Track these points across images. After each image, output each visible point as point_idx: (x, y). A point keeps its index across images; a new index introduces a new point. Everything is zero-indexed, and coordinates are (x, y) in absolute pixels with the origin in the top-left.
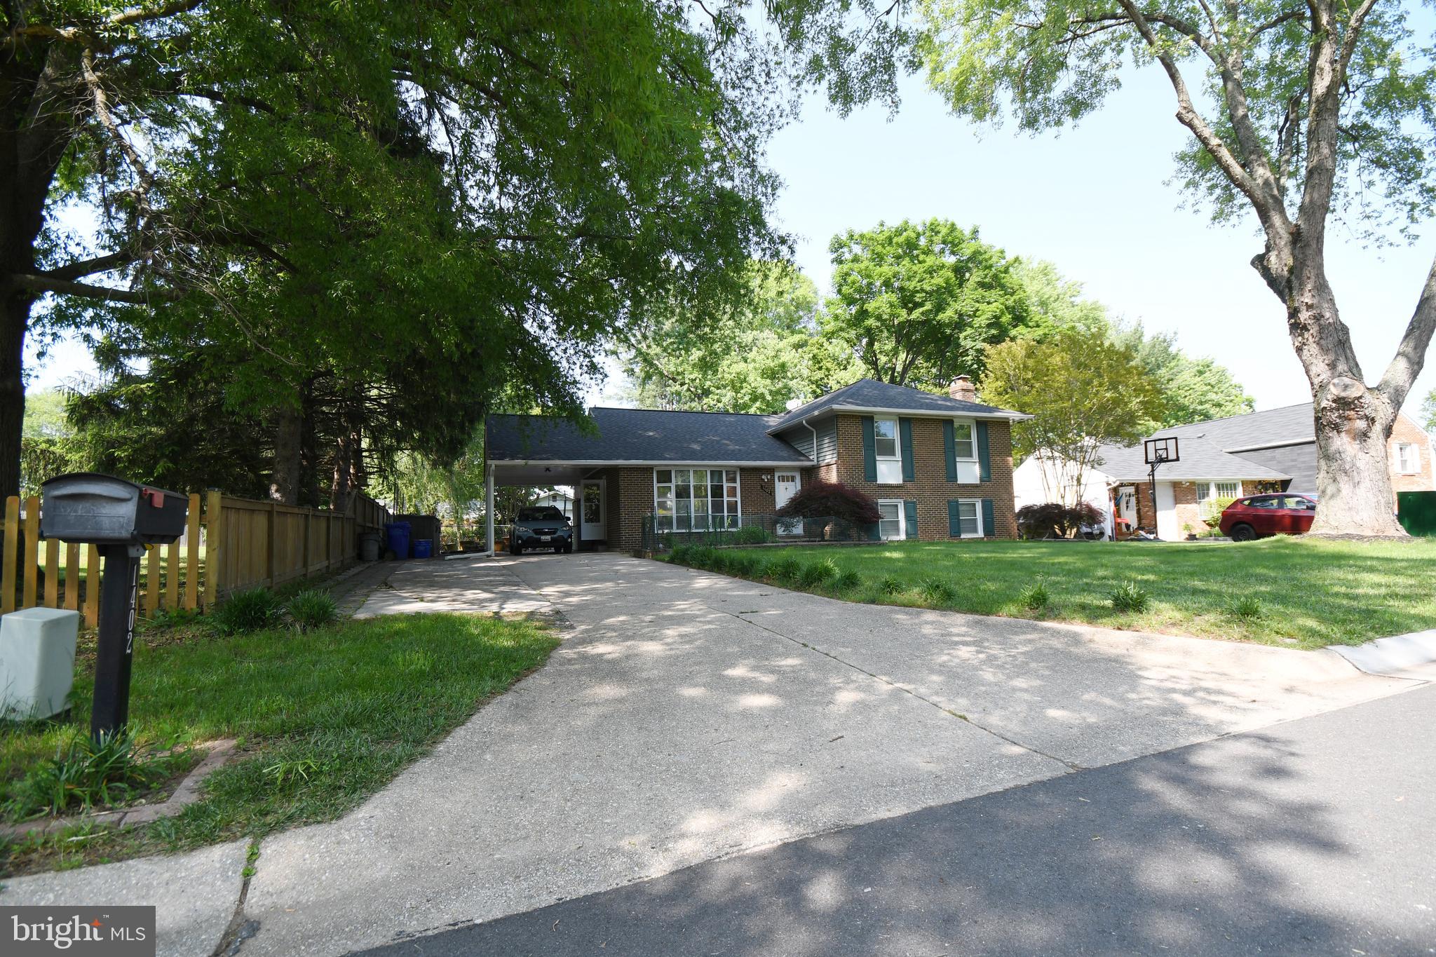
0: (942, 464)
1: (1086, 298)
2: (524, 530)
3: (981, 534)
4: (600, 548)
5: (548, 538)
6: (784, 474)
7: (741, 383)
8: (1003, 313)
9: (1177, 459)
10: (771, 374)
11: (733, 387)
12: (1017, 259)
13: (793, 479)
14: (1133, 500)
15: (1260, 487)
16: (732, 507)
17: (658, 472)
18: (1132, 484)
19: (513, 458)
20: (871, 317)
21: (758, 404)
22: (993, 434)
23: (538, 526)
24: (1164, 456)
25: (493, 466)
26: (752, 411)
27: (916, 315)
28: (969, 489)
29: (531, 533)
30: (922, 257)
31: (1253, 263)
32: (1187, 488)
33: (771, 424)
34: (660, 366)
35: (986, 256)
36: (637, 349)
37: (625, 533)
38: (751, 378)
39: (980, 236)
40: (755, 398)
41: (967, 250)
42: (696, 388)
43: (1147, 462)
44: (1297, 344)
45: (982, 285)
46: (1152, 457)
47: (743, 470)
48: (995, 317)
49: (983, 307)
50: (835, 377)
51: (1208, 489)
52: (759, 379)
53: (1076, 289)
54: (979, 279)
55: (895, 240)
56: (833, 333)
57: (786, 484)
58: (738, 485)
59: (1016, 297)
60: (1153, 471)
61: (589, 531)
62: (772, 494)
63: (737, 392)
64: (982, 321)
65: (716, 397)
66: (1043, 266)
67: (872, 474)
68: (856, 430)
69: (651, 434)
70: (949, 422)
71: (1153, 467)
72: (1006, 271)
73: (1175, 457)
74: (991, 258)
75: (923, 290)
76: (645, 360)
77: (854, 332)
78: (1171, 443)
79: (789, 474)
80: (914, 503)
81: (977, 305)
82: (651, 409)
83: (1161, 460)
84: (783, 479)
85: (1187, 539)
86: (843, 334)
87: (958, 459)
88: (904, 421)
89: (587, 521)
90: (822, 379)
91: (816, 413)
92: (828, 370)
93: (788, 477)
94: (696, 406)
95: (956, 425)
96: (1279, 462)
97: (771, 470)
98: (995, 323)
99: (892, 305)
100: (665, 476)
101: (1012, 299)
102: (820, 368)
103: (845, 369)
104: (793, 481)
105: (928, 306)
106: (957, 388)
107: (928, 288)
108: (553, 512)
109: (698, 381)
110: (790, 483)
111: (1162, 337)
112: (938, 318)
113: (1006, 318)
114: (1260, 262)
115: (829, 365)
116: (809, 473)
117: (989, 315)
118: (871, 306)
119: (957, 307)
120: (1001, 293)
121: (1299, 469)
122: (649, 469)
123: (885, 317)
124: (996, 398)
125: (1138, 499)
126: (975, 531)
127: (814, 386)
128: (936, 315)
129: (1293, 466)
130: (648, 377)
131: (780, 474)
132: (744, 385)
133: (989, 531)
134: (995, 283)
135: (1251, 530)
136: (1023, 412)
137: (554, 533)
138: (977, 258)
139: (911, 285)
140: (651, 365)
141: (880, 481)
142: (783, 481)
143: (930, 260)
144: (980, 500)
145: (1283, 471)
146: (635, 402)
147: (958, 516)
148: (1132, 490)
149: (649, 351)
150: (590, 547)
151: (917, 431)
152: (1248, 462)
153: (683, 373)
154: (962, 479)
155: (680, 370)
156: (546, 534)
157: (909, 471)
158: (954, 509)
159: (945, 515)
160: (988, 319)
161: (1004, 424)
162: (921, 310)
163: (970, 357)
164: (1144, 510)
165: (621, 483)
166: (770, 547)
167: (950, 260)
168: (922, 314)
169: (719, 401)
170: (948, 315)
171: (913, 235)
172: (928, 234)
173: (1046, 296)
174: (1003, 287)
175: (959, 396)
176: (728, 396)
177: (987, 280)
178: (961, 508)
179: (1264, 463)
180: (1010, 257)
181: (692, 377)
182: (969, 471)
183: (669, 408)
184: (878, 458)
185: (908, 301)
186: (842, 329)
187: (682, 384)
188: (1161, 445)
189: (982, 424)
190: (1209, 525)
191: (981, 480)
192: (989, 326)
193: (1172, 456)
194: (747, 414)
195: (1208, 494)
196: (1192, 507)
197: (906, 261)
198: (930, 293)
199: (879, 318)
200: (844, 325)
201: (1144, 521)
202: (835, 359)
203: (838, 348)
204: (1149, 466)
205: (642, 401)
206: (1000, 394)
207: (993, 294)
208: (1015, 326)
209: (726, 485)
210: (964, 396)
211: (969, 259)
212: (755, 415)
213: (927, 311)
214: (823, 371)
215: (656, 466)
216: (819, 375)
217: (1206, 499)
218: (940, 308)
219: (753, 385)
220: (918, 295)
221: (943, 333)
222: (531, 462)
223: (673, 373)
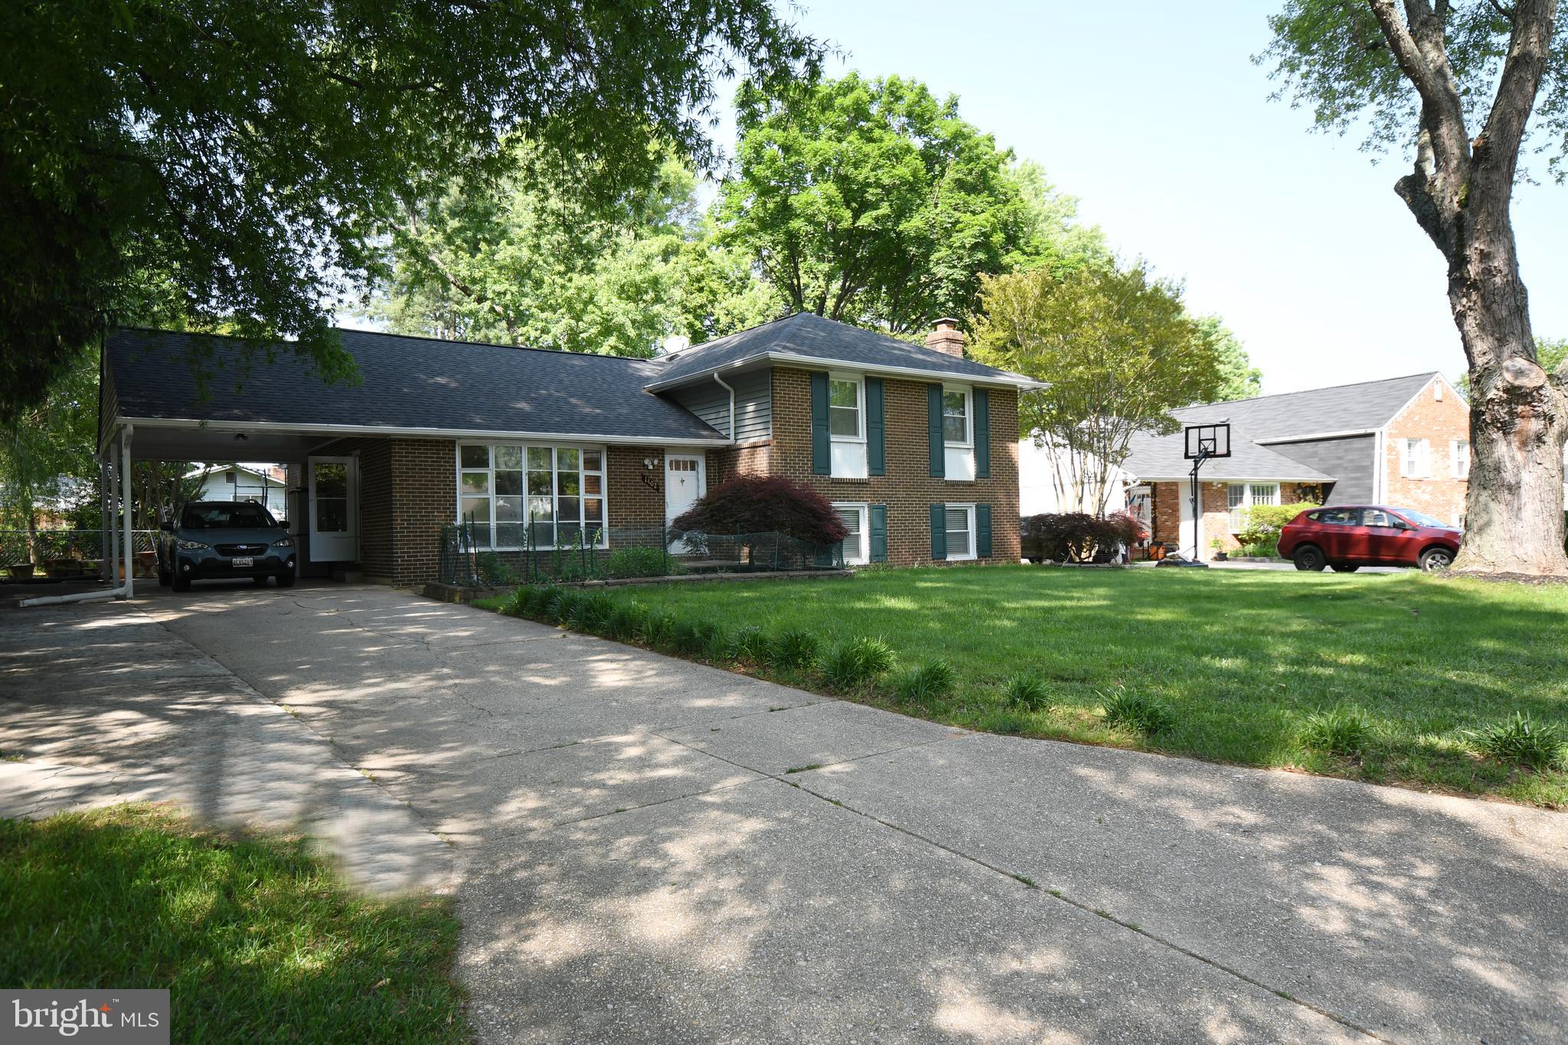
0: (924, 450)
1: (1084, 220)
2: (197, 547)
3: (973, 555)
4: (348, 576)
5: (248, 560)
6: (680, 458)
7: (586, 304)
8: (994, 230)
9: (1228, 454)
10: (631, 293)
11: (571, 309)
12: (1010, 153)
13: (693, 466)
14: (1148, 502)
15: (1299, 491)
16: (594, 513)
17: (464, 449)
18: (1148, 484)
19: (171, 414)
20: (798, 216)
21: (612, 340)
22: (995, 407)
23: (226, 538)
24: (1211, 449)
25: (130, 428)
26: (603, 351)
27: (865, 220)
28: (960, 488)
29: (210, 552)
30: (877, 133)
31: (1397, 189)
32: (1219, 491)
33: (647, 373)
34: (440, 265)
35: (970, 142)
36: (398, 233)
37: (402, 553)
38: (601, 298)
39: (960, 111)
40: (607, 331)
41: (943, 130)
42: (506, 307)
43: (1187, 456)
44: (1458, 308)
45: (960, 185)
46: (1194, 450)
47: (612, 449)
48: (983, 234)
49: (967, 218)
50: (724, 304)
51: (1242, 493)
52: (615, 299)
53: (1071, 207)
54: (960, 175)
55: (839, 101)
56: (734, 236)
57: (682, 473)
58: (603, 474)
59: (1009, 207)
60: (1196, 469)
61: (322, 547)
62: (659, 489)
63: (578, 318)
64: (967, 237)
65: (540, 325)
66: (1028, 169)
67: (823, 462)
68: (799, 393)
69: (441, 380)
70: (935, 386)
71: (1196, 463)
72: (995, 169)
73: (1225, 451)
74: (977, 145)
75: (878, 184)
76: (413, 253)
77: (768, 238)
78: (1221, 432)
79: (688, 458)
80: (884, 508)
81: (957, 214)
82: (419, 335)
83: (1207, 455)
84: (677, 465)
85: (1216, 559)
86: (752, 239)
87: (947, 444)
88: (874, 382)
89: (321, 528)
90: (701, 306)
91: (738, 363)
92: (713, 292)
93: (685, 463)
94: (501, 334)
95: (946, 391)
96: (1321, 460)
97: (659, 452)
98: (983, 243)
99: (830, 202)
100: (476, 457)
101: (1005, 211)
102: (701, 290)
103: (740, 293)
104: (693, 468)
105: (885, 209)
106: (938, 337)
107: (886, 181)
108: (253, 512)
109: (509, 296)
110: (689, 472)
111: (1167, 282)
112: (901, 227)
113: (998, 238)
114: (1413, 189)
115: (714, 285)
116: (721, 459)
117: (975, 231)
118: (797, 200)
119: (927, 215)
120: (991, 199)
121: (1346, 469)
122: (449, 443)
123: (821, 218)
124: (993, 356)
125: (1154, 503)
126: (966, 551)
127: (690, 317)
128: (897, 223)
129: (1339, 466)
130: (418, 280)
131: (674, 457)
132: (590, 307)
133: (984, 550)
134: (980, 184)
135: (1320, 553)
136: (1035, 378)
137: (261, 552)
138: (957, 142)
139: (863, 173)
140: (426, 262)
141: (835, 474)
142: (678, 469)
143: (890, 140)
144: (973, 505)
145: (1327, 472)
146: (387, 323)
147: (944, 528)
148: (1147, 490)
149: (421, 239)
150: (330, 575)
151: (891, 400)
152: (1283, 458)
153: (483, 280)
154: (951, 475)
155: (478, 274)
156: (243, 553)
157: (877, 460)
158: (939, 518)
159: (925, 527)
160: (975, 237)
161: (1010, 393)
162: (874, 213)
163: (944, 291)
164: (1161, 518)
165: (395, 466)
166: (676, 582)
167: (918, 143)
168: (877, 220)
169: (545, 331)
170: (912, 225)
171: (866, 97)
172: (884, 99)
173: (1034, 213)
174: (992, 191)
175: (941, 348)
176: (560, 327)
177: (969, 178)
178: (948, 517)
179: (1302, 460)
180: (1001, 148)
181: (499, 288)
182: (961, 464)
183: (450, 335)
184: (833, 438)
185: (854, 197)
186: (751, 232)
187: (481, 300)
188: (1207, 433)
189: (982, 393)
190: (1242, 541)
191: (977, 477)
192: (975, 247)
193: (1222, 449)
194: (594, 355)
195: (1241, 498)
196: (1221, 516)
197: (853, 136)
198: (888, 190)
199: (810, 220)
200: (753, 226)
201: (1160, 534)
202: (723, 277)
203: (739, 260)
204: (1191, 462)
205: (398, 320)
206: (998, 349)
207: (978, 201)
208: (1008, 252)
209: (583, 474)
210: (949, 349)
211: (947, 145)
212: (608, 357)
213: (884, 216)
214: (705, 294)
215: (459, 438)
216: (699, 299)
217: (1239, 506)
218: (902, 212)
219: (605, 309)
220: (871, 190)
221: (905, 252)
222: (212, 424)
223: (464, 279)
